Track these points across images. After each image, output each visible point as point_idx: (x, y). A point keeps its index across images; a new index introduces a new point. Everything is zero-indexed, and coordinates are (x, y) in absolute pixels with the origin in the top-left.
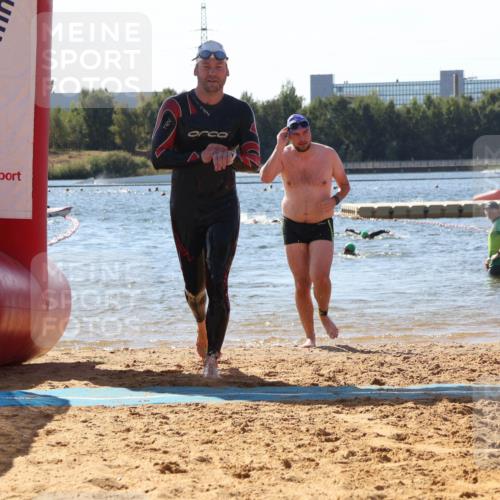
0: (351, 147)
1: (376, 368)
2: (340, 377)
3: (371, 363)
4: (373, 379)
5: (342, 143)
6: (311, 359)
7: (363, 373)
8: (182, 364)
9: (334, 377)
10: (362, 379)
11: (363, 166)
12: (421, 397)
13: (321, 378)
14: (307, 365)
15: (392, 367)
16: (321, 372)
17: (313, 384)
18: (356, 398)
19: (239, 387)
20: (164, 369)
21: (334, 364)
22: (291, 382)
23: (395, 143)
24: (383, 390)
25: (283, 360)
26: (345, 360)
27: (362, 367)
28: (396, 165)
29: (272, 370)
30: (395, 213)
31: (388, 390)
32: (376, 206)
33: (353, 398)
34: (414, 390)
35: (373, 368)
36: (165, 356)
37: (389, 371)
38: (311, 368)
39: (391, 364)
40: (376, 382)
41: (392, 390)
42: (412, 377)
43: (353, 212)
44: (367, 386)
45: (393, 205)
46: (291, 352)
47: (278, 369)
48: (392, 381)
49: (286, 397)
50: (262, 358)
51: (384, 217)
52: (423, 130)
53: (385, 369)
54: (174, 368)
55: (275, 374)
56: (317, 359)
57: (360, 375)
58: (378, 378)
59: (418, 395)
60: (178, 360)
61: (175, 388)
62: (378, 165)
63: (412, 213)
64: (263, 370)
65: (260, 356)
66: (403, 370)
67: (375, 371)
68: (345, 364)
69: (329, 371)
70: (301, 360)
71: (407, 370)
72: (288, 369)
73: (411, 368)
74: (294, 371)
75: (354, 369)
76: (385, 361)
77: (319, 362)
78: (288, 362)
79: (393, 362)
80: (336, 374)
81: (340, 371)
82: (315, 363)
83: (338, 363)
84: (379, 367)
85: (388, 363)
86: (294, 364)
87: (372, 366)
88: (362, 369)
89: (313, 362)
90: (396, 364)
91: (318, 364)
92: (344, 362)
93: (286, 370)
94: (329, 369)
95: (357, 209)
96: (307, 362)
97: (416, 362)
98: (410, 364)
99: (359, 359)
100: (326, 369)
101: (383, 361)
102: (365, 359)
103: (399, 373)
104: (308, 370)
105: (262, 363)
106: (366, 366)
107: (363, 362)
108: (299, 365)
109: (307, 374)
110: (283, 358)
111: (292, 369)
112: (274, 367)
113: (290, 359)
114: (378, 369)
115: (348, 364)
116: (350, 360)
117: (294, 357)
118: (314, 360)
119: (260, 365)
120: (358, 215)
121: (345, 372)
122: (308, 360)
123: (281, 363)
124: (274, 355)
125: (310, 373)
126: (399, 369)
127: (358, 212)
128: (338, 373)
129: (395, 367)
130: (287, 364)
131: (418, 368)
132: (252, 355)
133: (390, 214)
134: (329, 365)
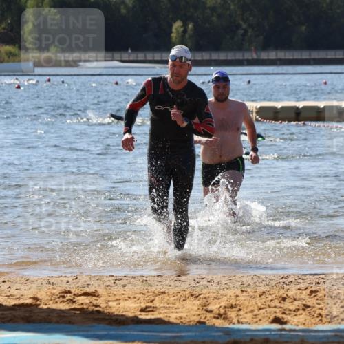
0: (250, 32)
1: (276, 303)
2: (232, 314)
3: (270, 298)
4: (272, 318)
5: (238, 27)
6: (197, 291)
7: (260, 309)
8: (38, 296)
9: (225, 314)
10: (259, 317)
11: (264, 56)
12: (331, 340)
13: (209, 315)
14: (192, 298)
15: (296, 303)
16: (210, 308)
17: (200, 322)
18: (252, 340)
19: (110, 324)
20: (17, 302)
21: (225, 298)
22: (172, 320)
23: (303, 28)
24: (284, 330)
25: (163, 293)
26: (238, 292)
27: (260, 302)
28: (305, 55)
29: (150, 304)
30: (302, 115)
31: (290, 330)
32: (279, 105)
33: (248, 339)
34: (322, 331)
35: (273, 304)
36: (17, 286)
37: (293, 307)
38: (197, 302)
39: (295, 299)
40: (276, 320)
41: (295, 330)
42: (320, 315)
44: (265, 325)
45: (300, 105)
46: (172, 284)
47: (156, 303)
48: (295, 320)
49: (166, 338)
50: (137, 289)
52: (338, 11)
53: (287, 305)
54: (29, 301)
55: (153, 310)
56: (204, 291)
57: (256, 312)
58: (279, 315)
59: (327, 337)
60: (33, 292)
61: (30, 326)
62: (282, 55)
64: (138, 305)
65: (135, 288)
66: (309, 307)
67: (275, 307)
68: (238, 298)
69: (219, 306)
70: (184, 293)
71: (314, 307)
72: (168, 304)
73: (319, 304)
74: (176, 306)
75: (250, 304)
76: (287, 295)
77: (207, 295)
78: (169, 295)
79: (297, 297)
80: (227, 309)
81: (232, 307)
82: (201, 296)
83: (231, 296)
84: (280, 303)
85: (292, 297)
86: (176, 297)
87: (271, 301)
88: (259, 305)
89: (200, 295)
90: (300, 299)
91: (205, 298)
92: (237, 296)
93: (166, 305)
94: (219, 303)
95: (256, 109)
96: (192, 295)
97: (326, 298)
98: (317, 299)
99: (256, 292)
100: (216, 304)
101: (285, 296)
102: (264, 292)
103: (304, 310)
104: (194, 304)
105: (138, 296)
106: (264, 300)
107: (260, 296)
108: (182, 299)
109: (192, 310)
110: (163, 290)
111: (174, 304)
112: (152, 301)
113: (172, 291)
114: (278, 305)
115: (243, 298)
116: (244, 294)
117: (176, 288)
118: (200, 293)
119: (135, 298)
120: (257, 117)
121: (238, 307)
122: (194, 293)
123: (160, 296)
124: (152, 286)
125: (196, 308)
126: (304, 305)
127: (257, 113)
128: (230, 309)
129: (300, 302)
130: (168, 298)
131: (328, 304)
132: (125, 286)
133: (297, 115)
134: (219, 299)
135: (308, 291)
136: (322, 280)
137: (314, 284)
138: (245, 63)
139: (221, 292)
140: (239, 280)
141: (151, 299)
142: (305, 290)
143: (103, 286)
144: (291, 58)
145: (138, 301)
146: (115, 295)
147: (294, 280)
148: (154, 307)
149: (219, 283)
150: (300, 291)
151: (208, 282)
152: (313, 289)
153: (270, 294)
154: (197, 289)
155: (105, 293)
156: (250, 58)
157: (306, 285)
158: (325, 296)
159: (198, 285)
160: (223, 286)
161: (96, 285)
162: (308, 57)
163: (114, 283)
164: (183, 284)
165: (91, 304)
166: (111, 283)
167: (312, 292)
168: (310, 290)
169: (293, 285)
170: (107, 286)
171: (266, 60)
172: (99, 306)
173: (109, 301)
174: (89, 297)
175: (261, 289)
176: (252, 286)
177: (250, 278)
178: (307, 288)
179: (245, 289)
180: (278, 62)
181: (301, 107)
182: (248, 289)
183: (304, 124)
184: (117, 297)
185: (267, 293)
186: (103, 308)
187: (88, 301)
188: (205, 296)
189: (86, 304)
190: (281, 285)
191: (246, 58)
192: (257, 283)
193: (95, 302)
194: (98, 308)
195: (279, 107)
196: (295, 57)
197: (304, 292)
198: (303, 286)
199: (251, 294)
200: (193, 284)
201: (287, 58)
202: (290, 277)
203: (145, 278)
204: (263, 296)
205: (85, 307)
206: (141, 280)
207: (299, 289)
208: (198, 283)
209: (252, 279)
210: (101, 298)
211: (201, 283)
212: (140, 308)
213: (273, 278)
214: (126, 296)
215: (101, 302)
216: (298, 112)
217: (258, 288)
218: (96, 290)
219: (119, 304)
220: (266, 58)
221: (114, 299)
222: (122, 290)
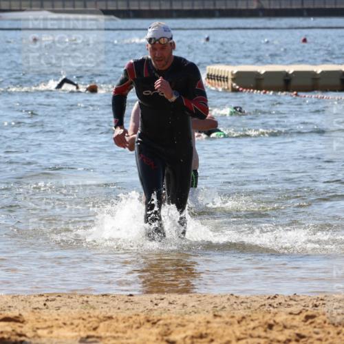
1: (260, 332)
3: (252, 325)
6: (154, 315)
7: (239, 339)
11: (241, 4)
14: (148, 325)
15: (287, 332)
21: (192, 325)
25: (110, 318)
26: (210, 317)
27: (238, 330)
28: (296, 4)
29: (92, 333)
30: (293, 83)
32: (262, 69)
35: (256, 333)
38: (155, 330)
39: (285, 327)
43: (225, 79)
45: (291, 69)
46: (122, 306)
47: (101, 332)
50: (75, 313)
51: (276, 89)
53: (274, 334)
55: (97, 340)
56: (165, 316)
62: (266, 3)
63: (321, 83)
64: (77, 334)
65: (73, 311)
66: (303, 337)
67: (259, 337)
68: (209, 325)
69: (183, 335)
70: (138, 318)
71: (310, 337)
72: (117, 332)
73: (317, 333)
74: (127, 336)
75: (225, 334)
76: (275, 321)
77: (169, 321)
78: (117, 321)
79: (288, 324)
80: (195, 340)
81: (201, 337)
82: (161, 322)
83: (200, 323)
84: (265, 331)
85: (281, 324)
86: (127, 324)
87: (254, 328)
88: (238, 334)
89: (159, 320)
90: (292, 327)
91: (166, 325)
92: (208, 322)
93: (114, 334)
94: (185, 332)
95: (232, 74)
96: (148, 321)
97: (326, 325)
98: (315, 327)
99: (233, 317)
100: (179, 332)
101: (272, 322)
102: (243, 318)
103: (297, 341)
104: (151, 334)
105: (76, 322)
106: (244, 328)
107: (239, 322)
108: (135, 326)
109: (148, 340)
110: (109, 314)
111: (124, 332)
112: (95, 329)
113: (121, 315)
114: (263, 334)
115: (215, 325)
116: (218, 319)
117: (128, 312)
118: (159, 318)
119: (72, 324)
120: (234, 84)
121: (210, 337)
122: (151, 318)
123: (107, 322)
124: (94, 309)
125: (154, 338)
126: (298, 335)
127: (233, 80)
128: (199, 340)
129: (291, 331)
130: (116, 324)
131: (329, 333)
132: (59, 308)
133: (286, 83)
134: (184, 326)
135: (303, 316)
136: (321, 302)
137: (311, 306)
138: (217, 14)
139: (187, 317)
140: (211, 301)
141: (94, 326)
142: (299, 314)
143: (29, 309)
144: (278, 7)
145: (77, 329)
146: (45, 321)
147: (283, 302)
148: (98, 337)
149: (184, 305)
150: (292, 316)
151: (170, 303)
152: (309, 313)
153: (252, 320)
154: (155, 313)
155: (32, 318)
156: (223, 8)
157: (300, 308)
158: (325, 322)
159: (156, 307)
160: (189, 309)
161: (21, 307)
162: (299, 7)
163: (45, 305)
164: (136, 306)
165: (14, 333)
166: (41, 305)
167: (307, 317)
168: (304, 314)
169: (282, 309)
170: (36, 309)
171: (244, 10)
172: (25, 336)
173: (38, 329)
174: (11, 323)
175: (240, 313)
176: (228, 308)
177: (225, 299)
178: (301, 312)
179: (219, 313)
180: (261, 14)
181: (291, 72)
182: (223, 313)
183: (296, 95)
184: (49, 323)
185: (248, 319)
186: (29, 338)
187: (9, 329)
188: (166, 322)
189: (7, 332)
190: (266, 308)
191: (218, 7)
192: (235, 306)
193: (19, 330)
194: (23, 338)
195: (263, 72)
196: (283, 7)
197: (297, 318)
198: (295, 309)
199: (227, 319)
200: (150, 306)
201: (272, 7)
202: (279, 297)
203: (85, 299)
204: (243, 323)
205: (6, 336)
206: (81, 300)
207: (291, 314)
208: (156, 305)
209: (228, 299)
210: (27, 325)
211: (160, 305)
212: (79, 339)
213: (256, 299)
214: (60, 323)
215: (26, 329)
216: (287, 78)
217: (236, 312)
218: (20, 315)
219: (51, 332)
220: (244, 7)
221: (44, 326)
222: (55, 314)
